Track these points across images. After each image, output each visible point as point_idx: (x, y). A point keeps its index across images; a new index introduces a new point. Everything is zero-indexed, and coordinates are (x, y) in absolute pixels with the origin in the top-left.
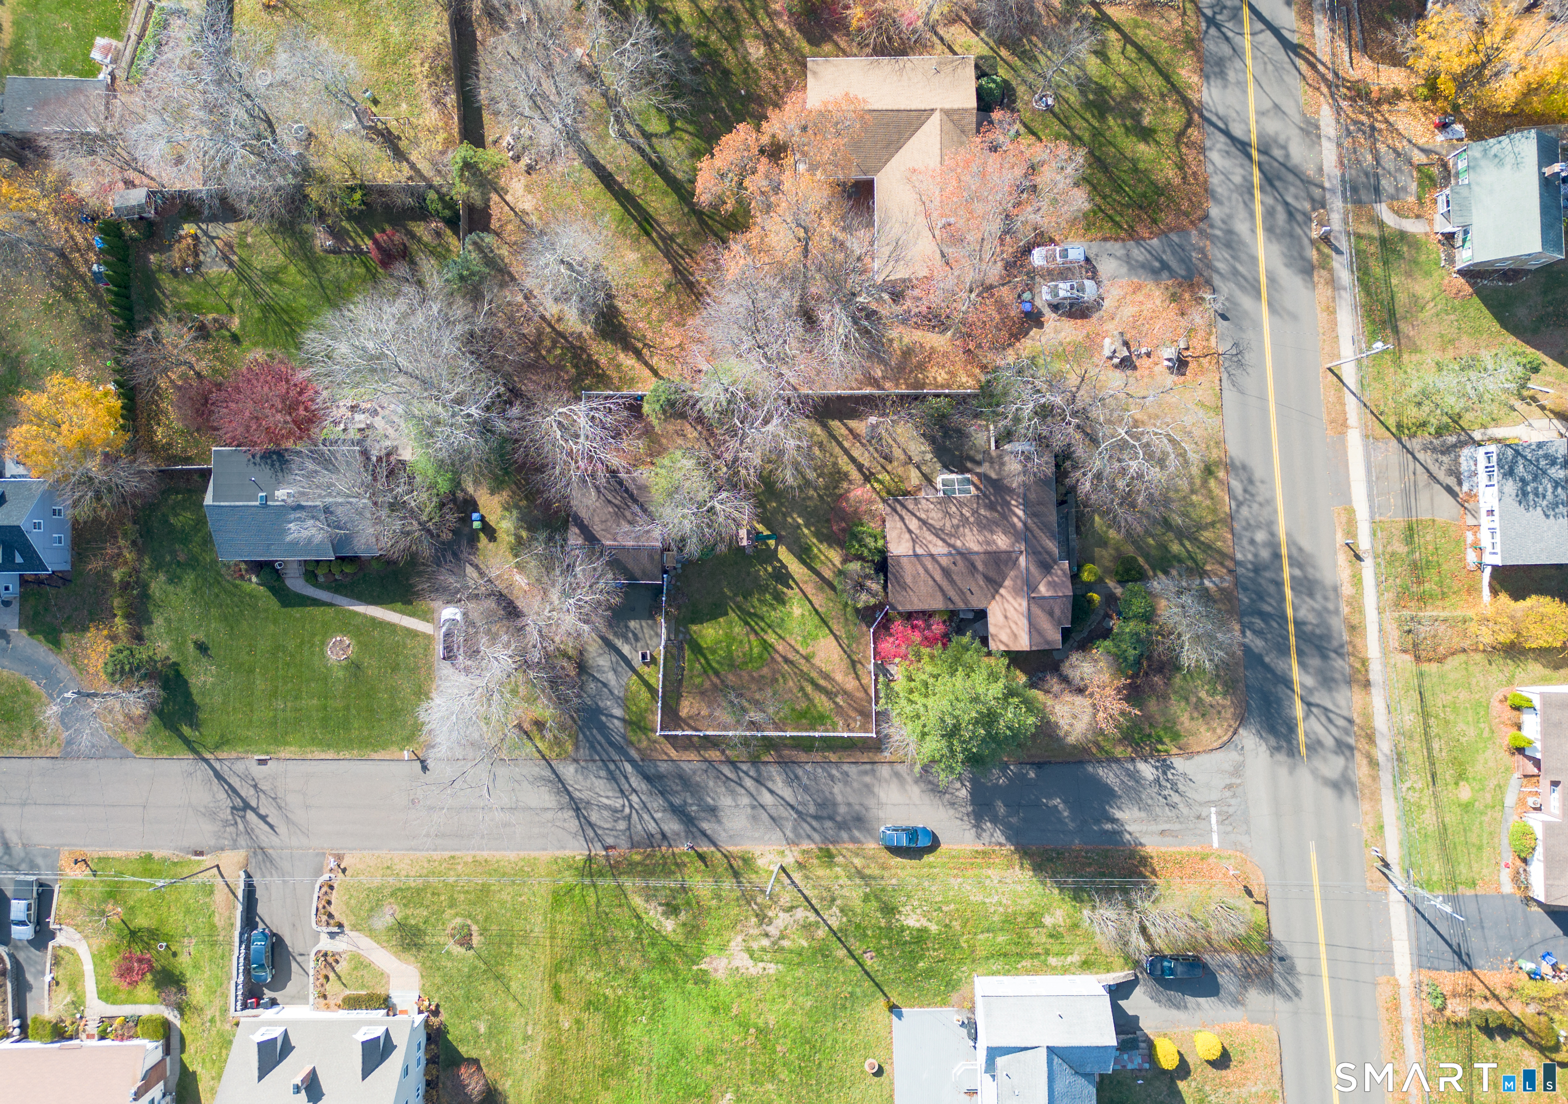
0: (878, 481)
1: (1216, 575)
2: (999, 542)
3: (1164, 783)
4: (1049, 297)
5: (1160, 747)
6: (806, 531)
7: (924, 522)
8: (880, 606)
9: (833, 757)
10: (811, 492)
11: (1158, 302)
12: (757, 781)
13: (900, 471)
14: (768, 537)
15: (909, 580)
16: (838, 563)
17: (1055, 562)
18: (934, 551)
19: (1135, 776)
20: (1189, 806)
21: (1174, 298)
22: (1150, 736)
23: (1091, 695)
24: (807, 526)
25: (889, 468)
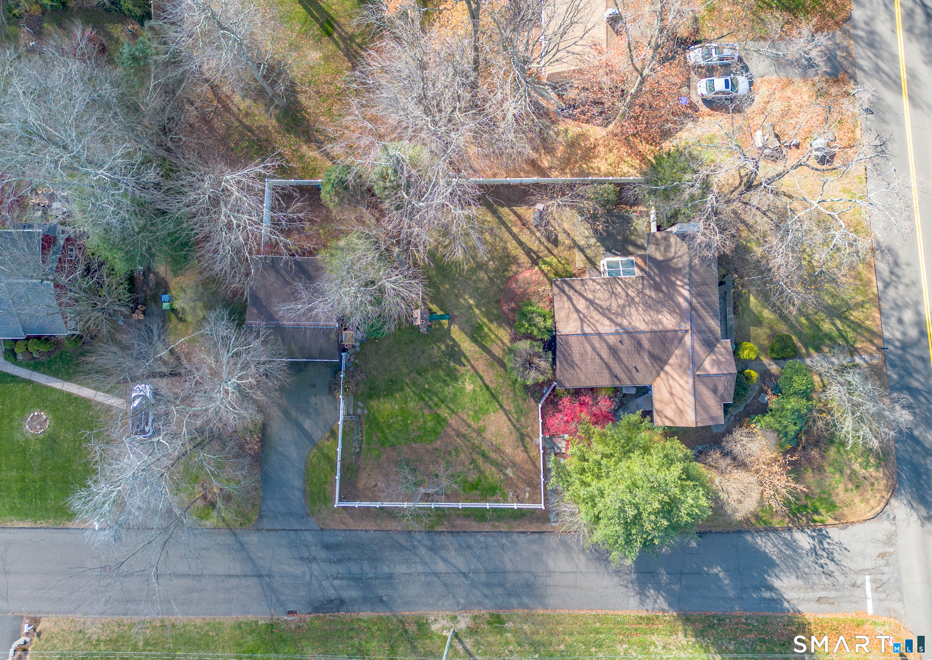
0: (545, 263)
1: (866, 352)
2: (665, 321)
3: (820, 552)
4: (705, 92)
5: (816, 517)
6: (477, 311)
7: (591, 302)
8: (549, 383)
9: (504, 528)
10: (482, 274)
11: (806, 98)
12: (430, 549)
13: (566, 254)
14: (442, 317)
15: (576, 358)
16: (507, 341)
17: (718, 341)
18: (602, 329)
19: (792, 545)
20: (844, 574)
21: (821, 93)
22: (806, 506)
23: (757, 471)
24: (477, 306)
25: (555, 251)
